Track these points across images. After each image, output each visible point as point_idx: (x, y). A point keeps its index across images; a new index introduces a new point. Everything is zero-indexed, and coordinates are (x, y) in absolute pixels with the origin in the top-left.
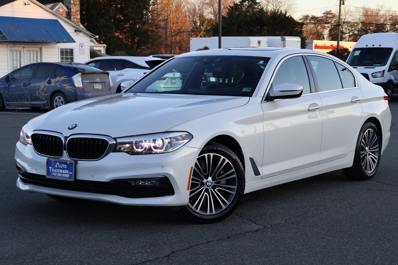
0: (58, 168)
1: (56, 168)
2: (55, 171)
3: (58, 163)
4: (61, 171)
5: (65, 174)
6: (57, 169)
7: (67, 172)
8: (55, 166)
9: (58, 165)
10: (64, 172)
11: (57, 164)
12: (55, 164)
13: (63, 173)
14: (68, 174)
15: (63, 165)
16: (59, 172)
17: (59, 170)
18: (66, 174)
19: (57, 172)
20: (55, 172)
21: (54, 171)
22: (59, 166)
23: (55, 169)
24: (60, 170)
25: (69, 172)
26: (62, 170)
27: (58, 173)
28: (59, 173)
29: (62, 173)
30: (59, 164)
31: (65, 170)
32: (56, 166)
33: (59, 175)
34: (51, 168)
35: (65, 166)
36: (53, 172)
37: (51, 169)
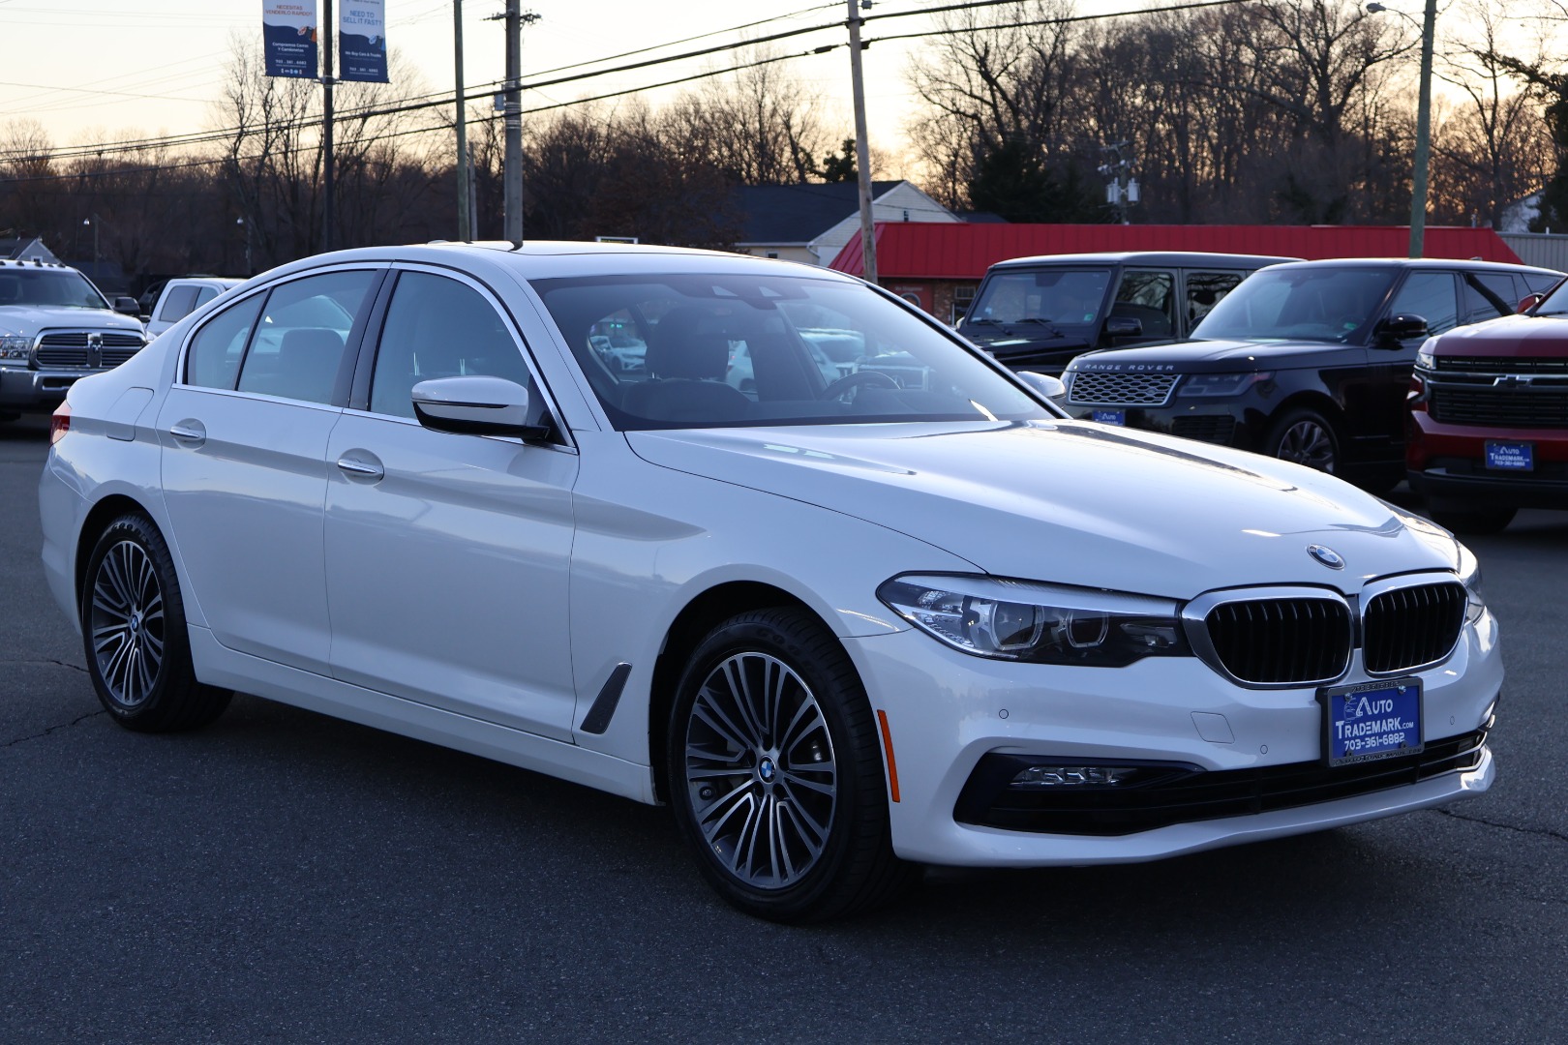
0: (1366, 718)
1: (1358, 721)
2: (1356, 732)
3: (1364, 699)
4: (1376, 727)
5: (1388, 733)
6: (1361, 725)
7: (1394, 723)
8: (1353, 714)
9: (1363, 709)
10: (1384, 728)
11: (1361, 704)
12: (1356, 707)
13: (1385, 733)
14: (1398, 731)
15: (1383, 702)
16: (1368, 733)
17: (1368, 723)
18: (1393, 732)
19: (1362, 734)
20: (1356, 737)
21: (1351, 733)
22: (1368, 708)
23: (1355, 726)
24: (1371, 725)
25: (1401, 723)
26: (1379, 722)
27: (1366, 736)
28: (1370, 736)
29: (1380, 735)
30: (1367, 704)
31: (1389, 720)
32: (1359, 714)
33: (1371, 742)
34: (1342, 723)
35: (1387, 705)
36: (1349, 739)
37: (1343, 727)
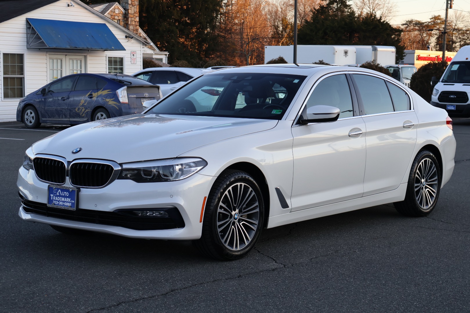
0: (60, 196)
1: (57, 196)
2: (56, 199)
3: (60, 190)
4: (63, 199)
5: (67, 202)
6: (58, 197)
7: (69, 200)
8: (56, 194)
9: (59, 193)
10: (65, 200)
11: (59, 192)
12: (57, 192)
13: (65, 202)
14: (69, 202)
15: (65, 193)
16: (60, 200)
17: (60, 198)
18: (68, 202)
20: (56, 200)
21: (55, 199)
22: (61, 193)
23: (57, 197)
24: (61, 198)
25: (71, 200)
26: (64, 198)
27: (59, 201)
28: (61, 201)
29: (64, 202)
30: (60, 192)
32: (58, 194)
33: (61, 203)
35: (67, 194)
37: (53, 197)
